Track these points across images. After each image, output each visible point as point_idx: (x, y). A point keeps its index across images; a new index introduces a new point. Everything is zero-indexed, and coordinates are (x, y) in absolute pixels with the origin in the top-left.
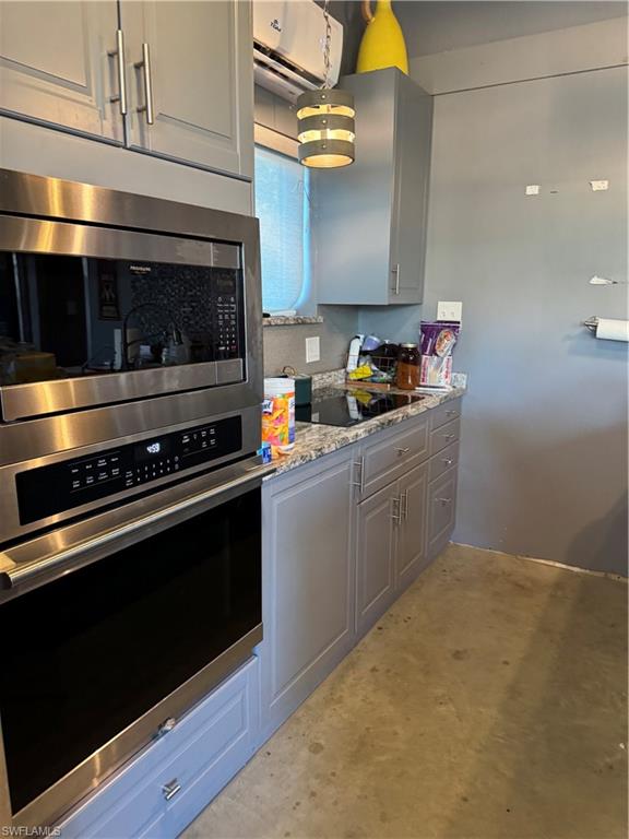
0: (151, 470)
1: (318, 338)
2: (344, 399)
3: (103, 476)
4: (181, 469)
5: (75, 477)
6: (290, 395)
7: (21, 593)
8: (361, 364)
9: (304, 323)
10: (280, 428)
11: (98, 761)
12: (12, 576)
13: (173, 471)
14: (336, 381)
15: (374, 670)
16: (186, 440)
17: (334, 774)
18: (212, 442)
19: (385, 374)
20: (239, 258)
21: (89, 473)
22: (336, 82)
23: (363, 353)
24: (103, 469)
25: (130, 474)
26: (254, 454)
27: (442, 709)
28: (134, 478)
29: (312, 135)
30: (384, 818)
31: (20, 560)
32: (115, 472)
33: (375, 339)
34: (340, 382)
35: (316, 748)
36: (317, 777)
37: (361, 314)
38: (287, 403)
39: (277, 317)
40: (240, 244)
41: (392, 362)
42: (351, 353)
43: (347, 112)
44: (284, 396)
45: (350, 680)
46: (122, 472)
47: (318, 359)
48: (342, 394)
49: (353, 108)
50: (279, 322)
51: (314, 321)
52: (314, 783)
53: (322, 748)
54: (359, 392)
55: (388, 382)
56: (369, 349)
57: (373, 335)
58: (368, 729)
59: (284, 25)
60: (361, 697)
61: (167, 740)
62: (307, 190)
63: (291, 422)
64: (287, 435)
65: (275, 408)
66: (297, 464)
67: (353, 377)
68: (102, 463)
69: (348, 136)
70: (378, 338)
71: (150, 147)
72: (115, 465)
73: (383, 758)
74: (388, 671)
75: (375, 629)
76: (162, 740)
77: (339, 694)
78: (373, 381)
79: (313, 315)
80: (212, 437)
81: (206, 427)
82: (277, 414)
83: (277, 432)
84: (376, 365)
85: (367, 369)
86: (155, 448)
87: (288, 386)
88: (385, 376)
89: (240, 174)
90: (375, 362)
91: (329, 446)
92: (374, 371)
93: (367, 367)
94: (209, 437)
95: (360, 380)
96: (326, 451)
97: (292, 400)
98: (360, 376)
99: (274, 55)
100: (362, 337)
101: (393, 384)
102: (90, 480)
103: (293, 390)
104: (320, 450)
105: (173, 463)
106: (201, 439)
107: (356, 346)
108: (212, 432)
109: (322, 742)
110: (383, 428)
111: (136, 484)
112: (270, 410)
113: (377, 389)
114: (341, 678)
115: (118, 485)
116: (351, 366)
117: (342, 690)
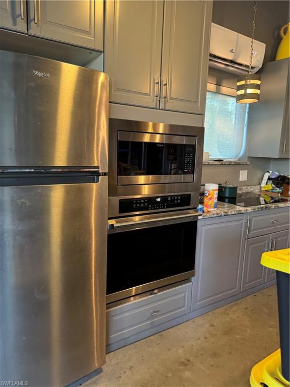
0: (157, 206)
1: (247, 171)
2: (258, 198)
3: (142, 205)
4: (167, 208)
5: (135, 203)
6: (216, 190)
7: (116, 232)
8: (268, 183)
9: (239, 164)
10: (210, 202)
11: (134, 291)
12: (115, 226)
13: (164, 208)
14: (254, 190)
15: (246, 308)
16: (169, 199)
17: (216, 335)
18: (179, 201)
19: (278, 189)
20: (195, 141)
21: (138, 203)
22: (261, 67)
23: (269, 179)
24: (143, 203)
25: (150, 206)
26: (196, 208)
27: (272, 329)
28: (151, 207)
29: (242, 92)
30: (230, 353)
31: (117, 222)
32: (146, 204)
33: (277, 173)
34: (257, 191)
35: (212, 325)
36: (209, 334)
37: (271, 162)
38: (214, 193)
39: (226, 162)
40: (196, 136)
41: (282, 184)
42: (264, 178)
43: (258, 82)
44: (213, 190)
45: (234, 309)
46: (148, 205)
47: (246, 180)
48: (258, 196)
49: (260, 80)
50: (227, 163)
51: (245, 164)
52: (207, 335)
53: (215, 326)
54: (266, 196)
55: (279, 193)
56: (273, 177)
57: (276, 171)
58: (235, 326)
59: (236, 50)
60: (237, 315)
61: (155, 296)
62: (247, 110)
63: (216, 201)
64: (213, 205)
65: (209, 194)
66: (215, 216)
67: (263, 189)
68: (142, 201)
69: (258, 91)
70: (278, 172)
71: (167, 108)
72: (146, 202)
73: (238, 336)
74: (252, 310)
75: (253, 295)
76: (153, 296)
77: (228, 312)
78: (272, 192)
79: (245, 161)
80: (179, 199)
81: (177, 196)
82: (209, 197)
83: (209, 204)
84: (274, 184)
85: (270, 186)
86: (159, 200)
87: (216, 187)
88: (278, 190)
89: (199, 113)
90: (274, 183)
91: (231, 212)
92: (273, 187)
93: (270, 185)
94: (177, 199)
95: (267, 191)
96: (230, 214)
97: (217, 192)
98: (267, 189)
99: (231, 61)
100: (271, 172)
101: (282, 194)
102: (138, 205)
103: (218, 188)
104: (226, 213)
105: (164, 206)
106: (175, 199)
107: (267, 176)
108: (179, 198)
109: (215, 324)
110: (262, 210)
111: (152, 209)
112: (207, 195)
113: (273, 195)
114: (231, 307)
115: (146, 209)
116: (263, 184)
117: (230, 311)
